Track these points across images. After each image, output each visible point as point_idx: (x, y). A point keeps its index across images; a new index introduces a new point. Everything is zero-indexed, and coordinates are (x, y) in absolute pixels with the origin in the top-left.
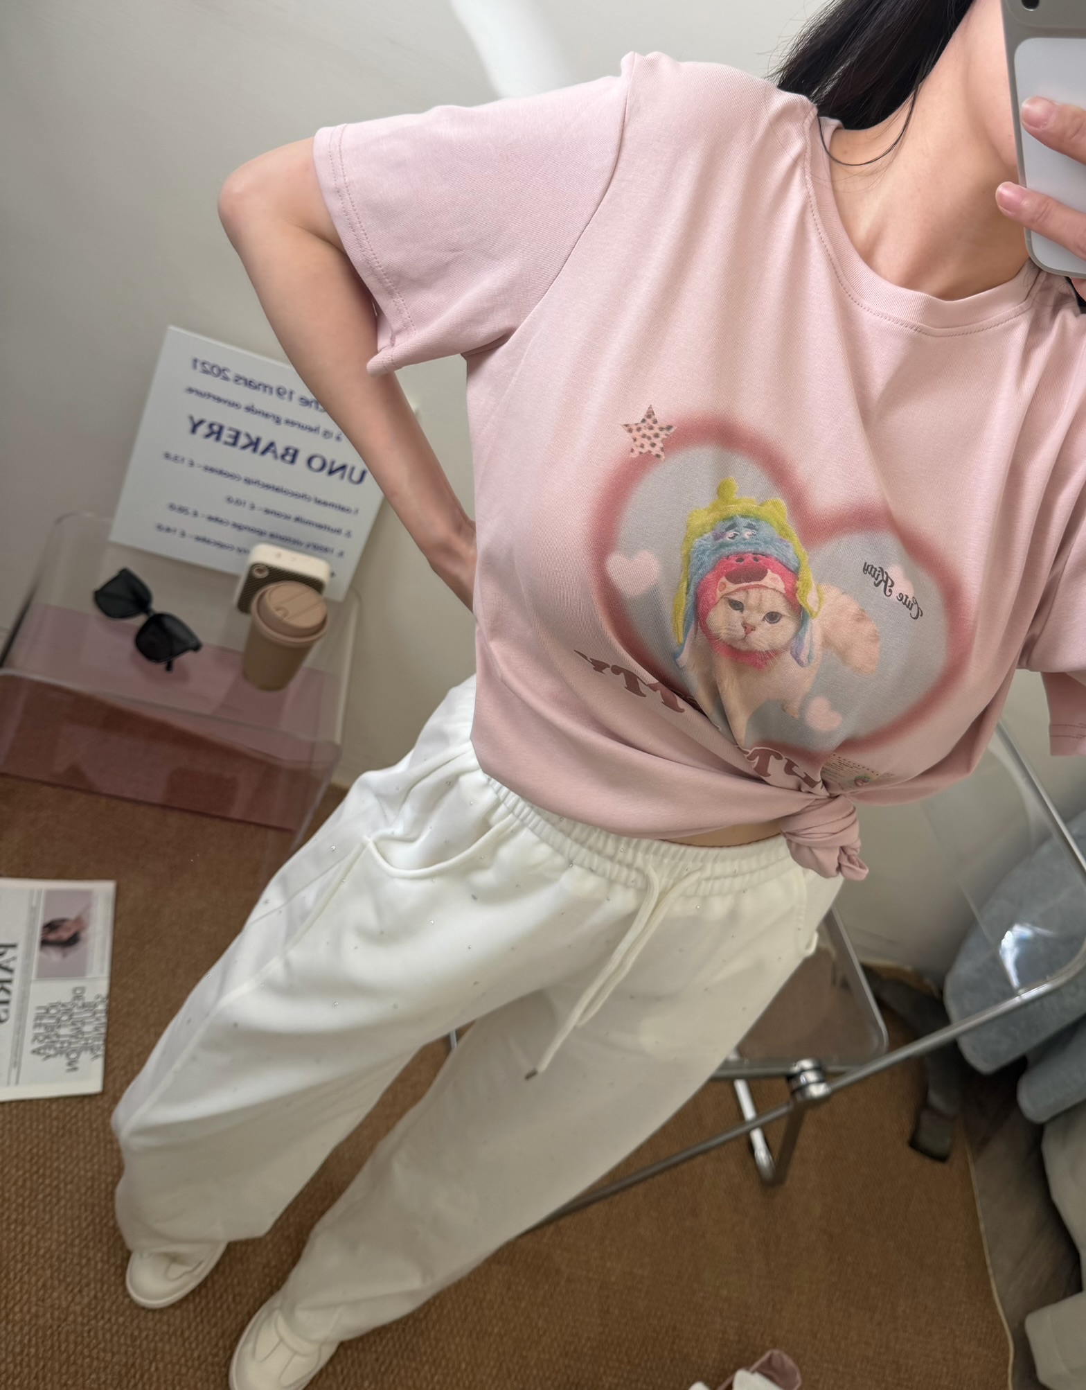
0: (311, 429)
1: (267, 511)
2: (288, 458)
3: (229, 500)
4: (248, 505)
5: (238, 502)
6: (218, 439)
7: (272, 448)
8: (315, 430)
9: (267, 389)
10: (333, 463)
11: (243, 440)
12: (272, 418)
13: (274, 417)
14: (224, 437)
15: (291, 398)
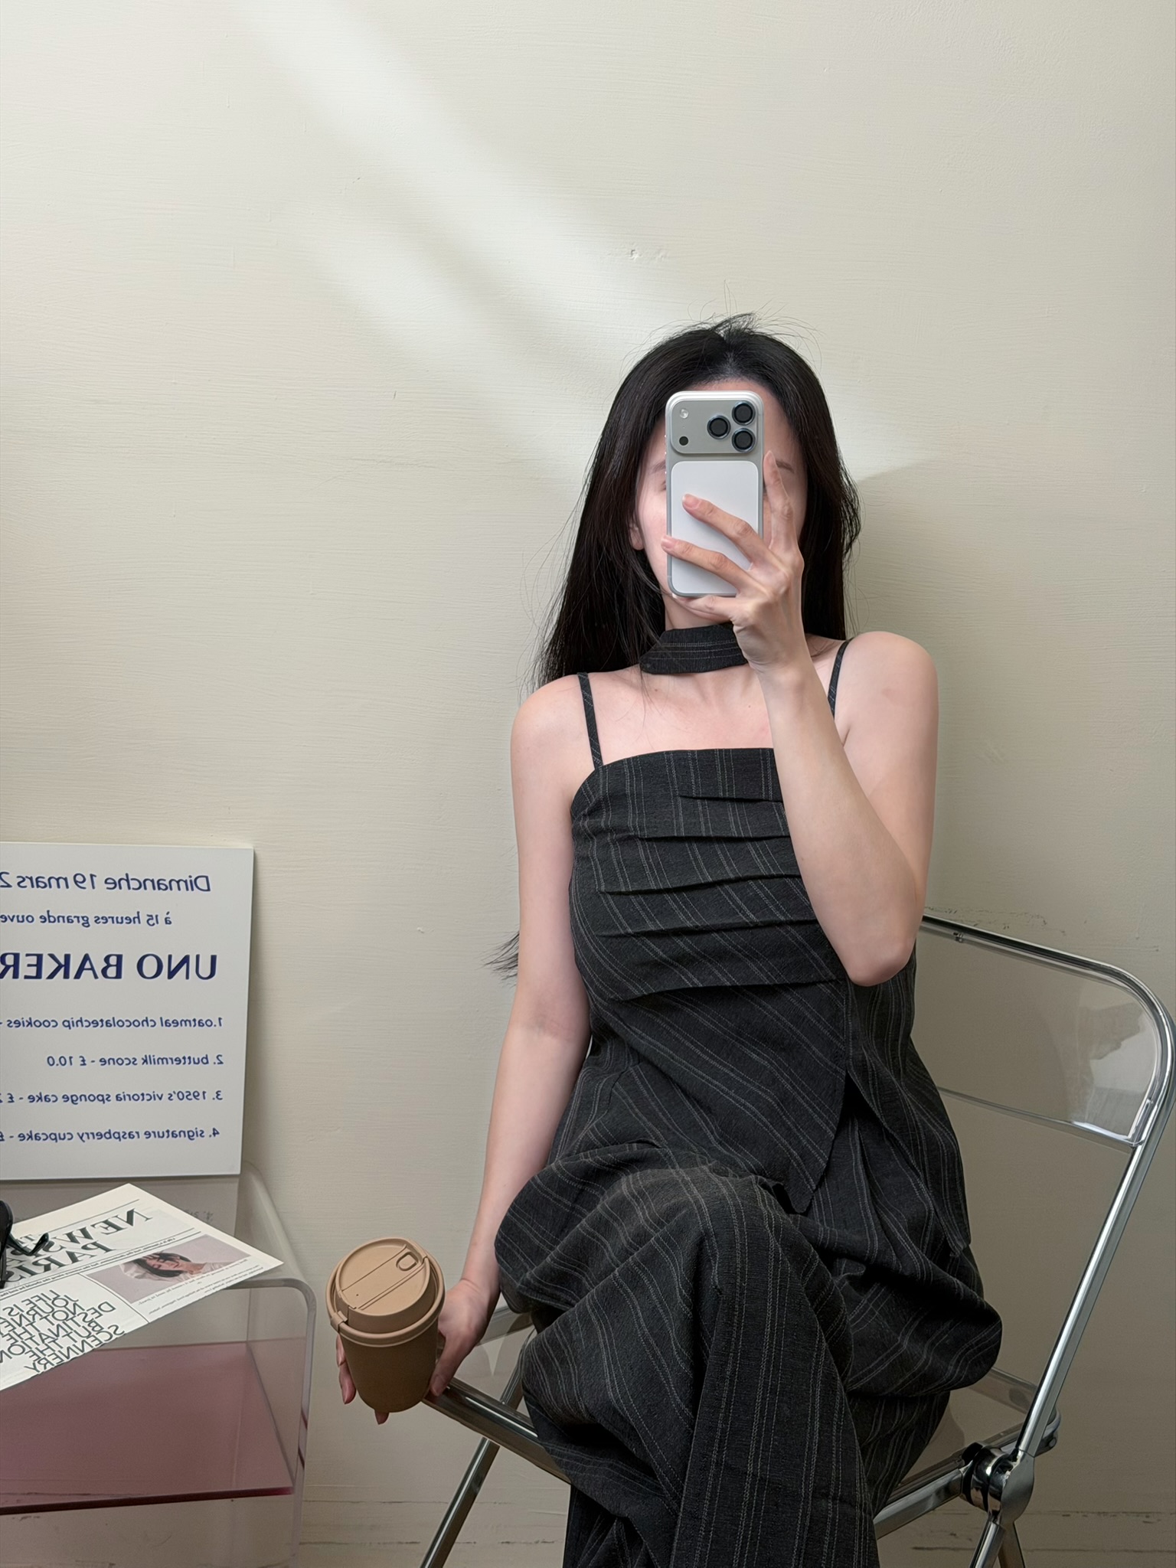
0: (130, 920)
1: (103, 1061)
2: (111, 972)
3: (50, 1061)
4: (77, 1061)
5: (63, 1061)
6: (16, 976)
7: (87, 965)
8: (134, 918)
9: (62, 882)
10: (170, 957)
11: (49, 966)
12: (75, 920)
13: (78, 918)
14: (24, 970)
15: (93, 887)
